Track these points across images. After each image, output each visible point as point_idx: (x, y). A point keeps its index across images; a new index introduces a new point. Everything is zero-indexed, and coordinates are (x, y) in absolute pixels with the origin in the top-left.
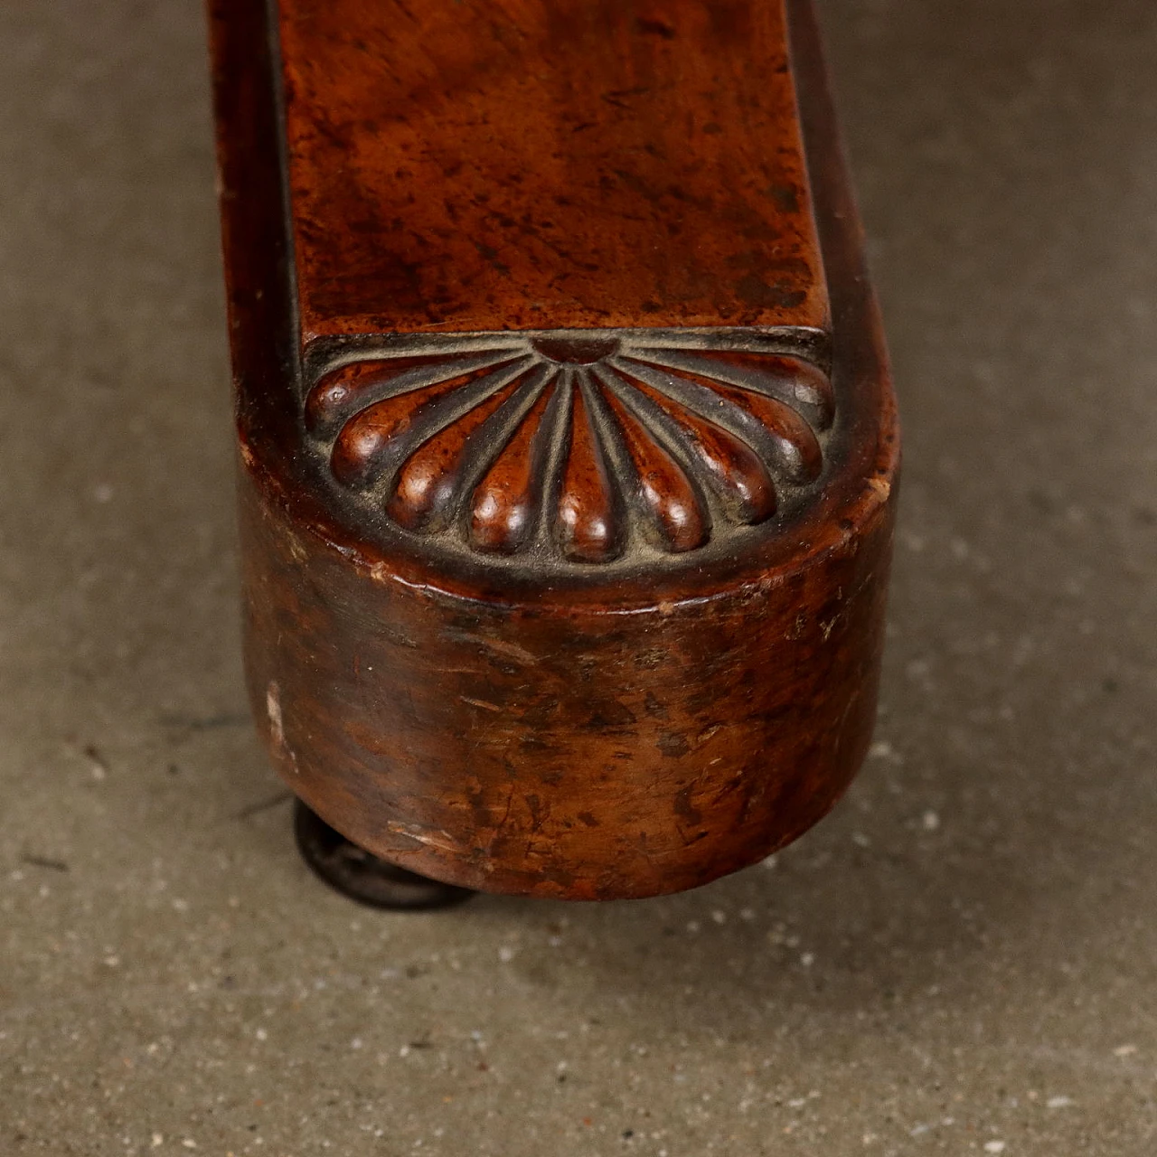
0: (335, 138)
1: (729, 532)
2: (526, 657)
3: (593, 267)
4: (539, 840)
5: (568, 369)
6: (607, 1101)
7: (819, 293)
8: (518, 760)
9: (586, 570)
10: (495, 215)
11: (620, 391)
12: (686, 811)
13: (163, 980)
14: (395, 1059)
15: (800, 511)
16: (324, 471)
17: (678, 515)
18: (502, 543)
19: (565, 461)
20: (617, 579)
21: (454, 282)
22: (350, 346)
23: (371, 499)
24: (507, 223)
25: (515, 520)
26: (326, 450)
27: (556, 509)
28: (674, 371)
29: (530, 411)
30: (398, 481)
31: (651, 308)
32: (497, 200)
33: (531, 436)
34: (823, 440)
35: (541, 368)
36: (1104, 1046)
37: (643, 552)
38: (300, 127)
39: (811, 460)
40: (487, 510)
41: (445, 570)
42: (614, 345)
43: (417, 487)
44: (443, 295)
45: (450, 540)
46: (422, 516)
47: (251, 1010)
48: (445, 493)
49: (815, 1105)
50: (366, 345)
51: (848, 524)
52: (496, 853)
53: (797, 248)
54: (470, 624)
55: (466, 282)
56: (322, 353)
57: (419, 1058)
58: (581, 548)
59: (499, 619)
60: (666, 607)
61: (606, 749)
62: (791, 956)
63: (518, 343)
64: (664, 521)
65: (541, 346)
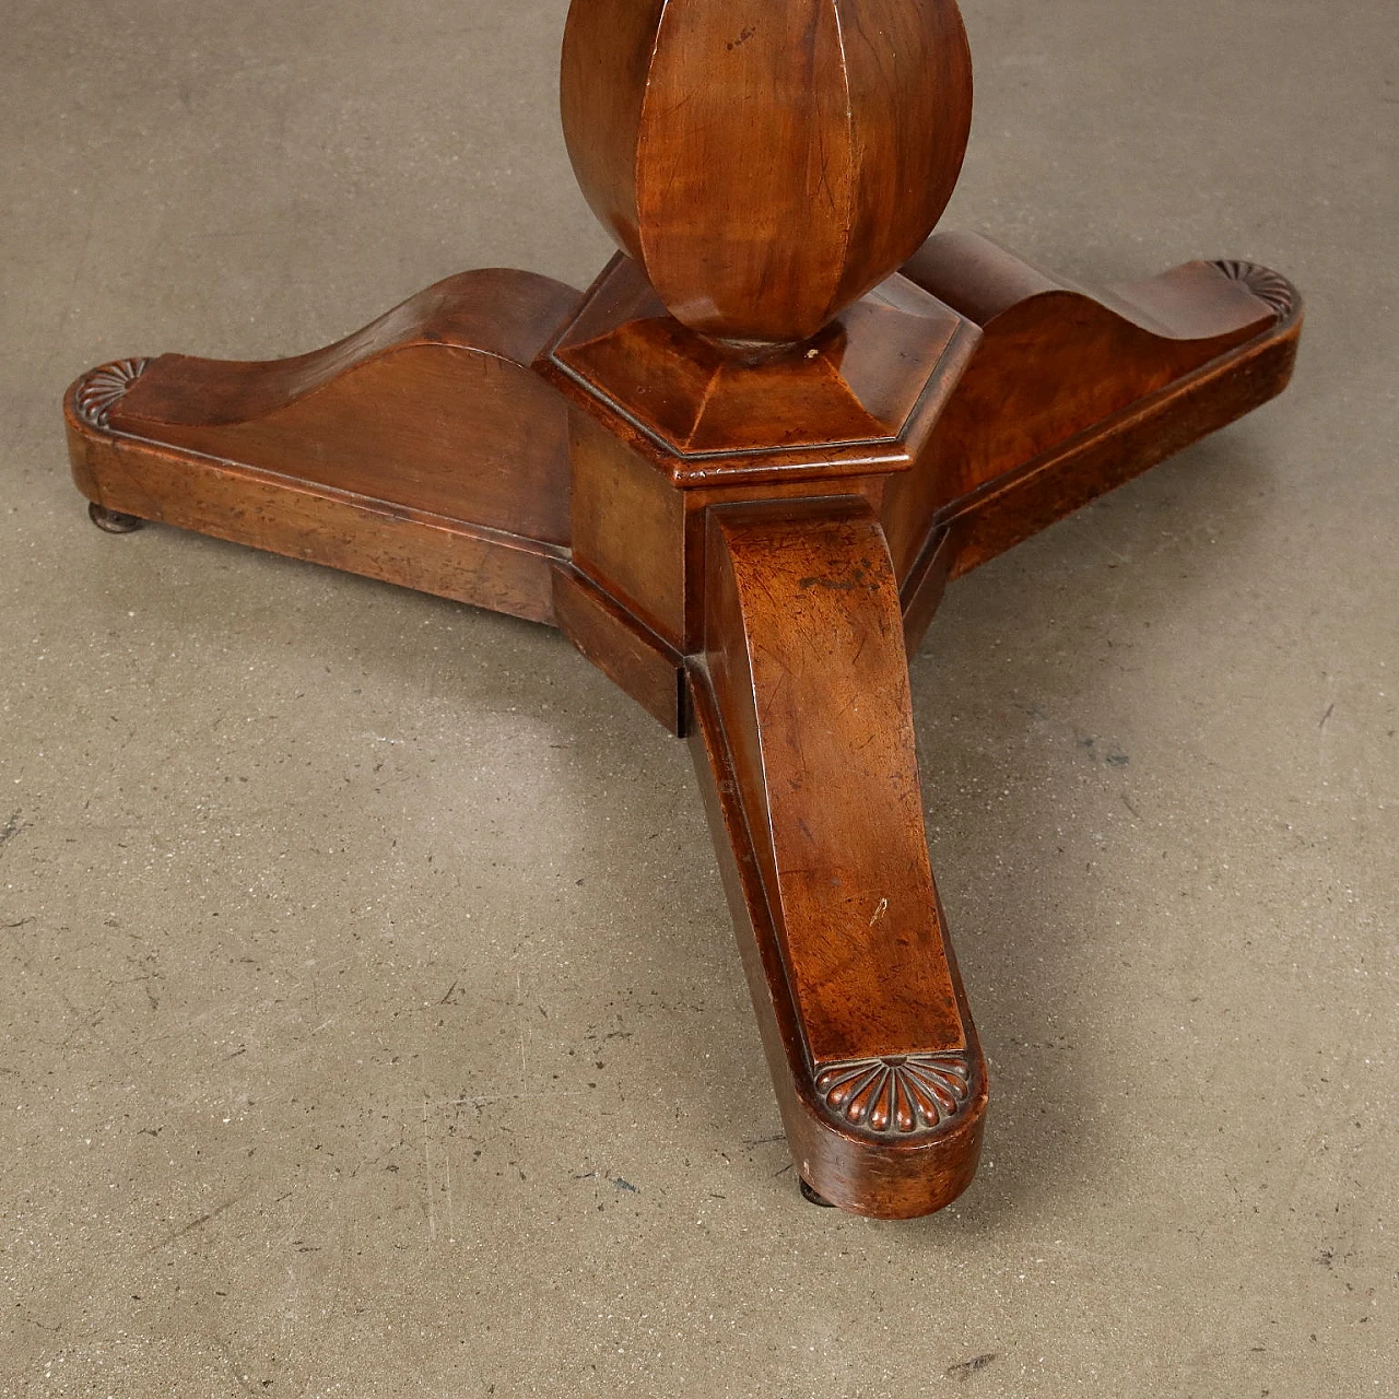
0: (812, 990)
1: (945, 1118)
2: (890, 1160)
3: (895, 1032)
4: (890, 1205)
5: (893, 1068)
6: (904, 1268)
7: (962, 1037)
8: (886, 1186)
9: (905, 1134)
10: (863, 1014)
11: (909, 1075)
12: (933, 1194)
13: (763, 1235)
14: (838, 1258)
15: (964, 1109)
16: (825, 1103)
17: (930, 1115)
18: (882, 1128)
19: (897, 1102)
20: (914, 1137)
21: (855, 1040)
22: (828, 1064)
23: (841, 1113)
24: (867, 1017)
25: (884, 1120)
26: (825, 1096)
27: (896, 1117)
28: (924, 1067)
29: (884, 1085)
30: (849, 1109)
31: (914, 1046)
32: (863, 1008)
33: (886, 1093)
34: (967, 1083)
35: (885, 1068)
36: (1051, 1241)
37: (921, 1127)
38: (801, 986)
39: (965, 1092)
40: (876, 1118)
41: (865, 1137)
42: (905, 1059)
43: (855, 1110)
44: (853, 1046)
45: (865, 1126)
46: (858, 1120)
47: (791, 1244)
48: (863, 1112)
49: (966, 1266)
50: (833, 1064)
51: (977, 1113)
52: (877, 1209)
53: (954, 1021)
54: (874, 1153)
55: (859, 1040)
56: (820, 1066)
57: (845, 1257)
58: (904, 1128)
59: (883, 1151)
60: (930, 1145)
61: (910, 1181)
62: (954, 1215)
63: (877, 1060)
64: (926, 1118)
65: (884, 1061)
